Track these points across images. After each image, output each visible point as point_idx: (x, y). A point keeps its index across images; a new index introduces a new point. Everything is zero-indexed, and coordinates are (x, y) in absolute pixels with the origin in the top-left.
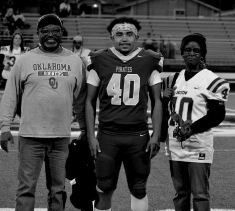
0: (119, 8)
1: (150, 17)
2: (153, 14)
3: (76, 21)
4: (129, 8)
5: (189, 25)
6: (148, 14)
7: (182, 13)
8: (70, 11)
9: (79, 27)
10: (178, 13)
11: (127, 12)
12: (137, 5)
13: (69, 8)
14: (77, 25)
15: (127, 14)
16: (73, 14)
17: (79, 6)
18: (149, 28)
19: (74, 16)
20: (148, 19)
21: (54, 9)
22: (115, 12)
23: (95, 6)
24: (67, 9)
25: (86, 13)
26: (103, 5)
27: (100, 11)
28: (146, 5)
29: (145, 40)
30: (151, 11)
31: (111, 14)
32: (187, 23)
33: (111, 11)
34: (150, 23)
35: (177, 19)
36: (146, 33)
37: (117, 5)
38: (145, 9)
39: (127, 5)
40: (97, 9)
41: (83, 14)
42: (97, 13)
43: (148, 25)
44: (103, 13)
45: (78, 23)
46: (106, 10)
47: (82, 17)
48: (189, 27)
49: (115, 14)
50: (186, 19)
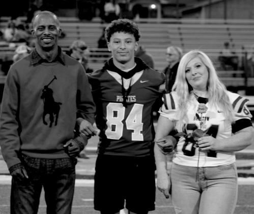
0: (185, 9)
1: (228, 21)
2: (232, 17)
4: (198, 10)
6: (225, 18)
11: (197, 15)
12: (210, 5)
13: (117, 9)
15: (197, 18)
17: (130, 7)
18: (227, 37)
20: (226, 24)
21: (98, 12)
22: (180, 15)
23: (153, 6)
24: (115, 11)
25: (141, 17)
26: (163, 6)
28: (222, 5)
30: (229, 13)
31: (174, 17)
34: (228, 29)
37: (182, 6)
38: (221, 10)
39: (196, 6)
40: (155, 11)
42: (155, 17)
43: (226, 32)
44: (164, 16)
46: (167, 12)
49: (180, 18)
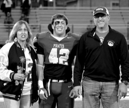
3: (36, 12)
5: (123, 14)
7: (117, 5)
8: (31, 4)
9: (38, 17)
10: (114, 4)
14: (36, 15)
16: (33, 7)
19: (34, 8)
27: (54, 4)
29: (89, 26)
32: (121, 13)
33: (62, 4)
35: (113, 10)
36: (89, 20)
41: (41, 7)
45: (37, 14)
47: (41, 9)
48: (122, 16)
50: (120, 10)
